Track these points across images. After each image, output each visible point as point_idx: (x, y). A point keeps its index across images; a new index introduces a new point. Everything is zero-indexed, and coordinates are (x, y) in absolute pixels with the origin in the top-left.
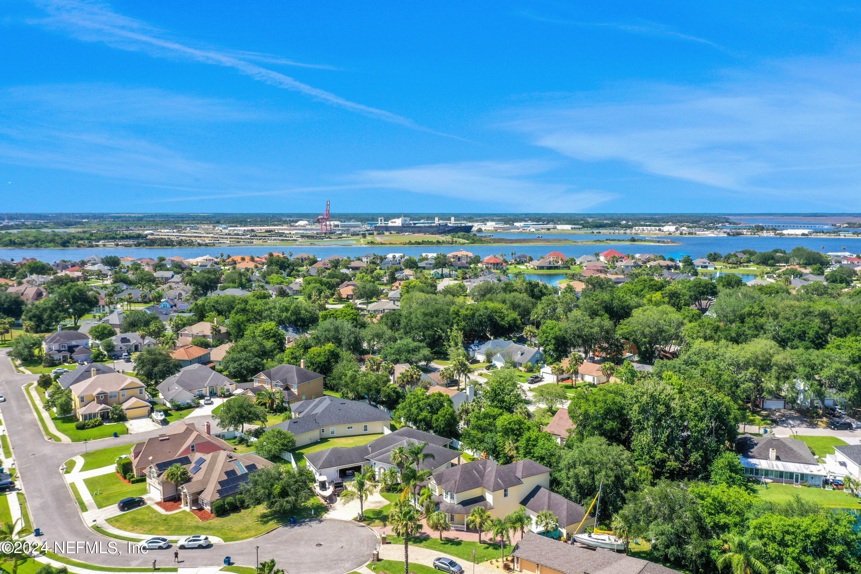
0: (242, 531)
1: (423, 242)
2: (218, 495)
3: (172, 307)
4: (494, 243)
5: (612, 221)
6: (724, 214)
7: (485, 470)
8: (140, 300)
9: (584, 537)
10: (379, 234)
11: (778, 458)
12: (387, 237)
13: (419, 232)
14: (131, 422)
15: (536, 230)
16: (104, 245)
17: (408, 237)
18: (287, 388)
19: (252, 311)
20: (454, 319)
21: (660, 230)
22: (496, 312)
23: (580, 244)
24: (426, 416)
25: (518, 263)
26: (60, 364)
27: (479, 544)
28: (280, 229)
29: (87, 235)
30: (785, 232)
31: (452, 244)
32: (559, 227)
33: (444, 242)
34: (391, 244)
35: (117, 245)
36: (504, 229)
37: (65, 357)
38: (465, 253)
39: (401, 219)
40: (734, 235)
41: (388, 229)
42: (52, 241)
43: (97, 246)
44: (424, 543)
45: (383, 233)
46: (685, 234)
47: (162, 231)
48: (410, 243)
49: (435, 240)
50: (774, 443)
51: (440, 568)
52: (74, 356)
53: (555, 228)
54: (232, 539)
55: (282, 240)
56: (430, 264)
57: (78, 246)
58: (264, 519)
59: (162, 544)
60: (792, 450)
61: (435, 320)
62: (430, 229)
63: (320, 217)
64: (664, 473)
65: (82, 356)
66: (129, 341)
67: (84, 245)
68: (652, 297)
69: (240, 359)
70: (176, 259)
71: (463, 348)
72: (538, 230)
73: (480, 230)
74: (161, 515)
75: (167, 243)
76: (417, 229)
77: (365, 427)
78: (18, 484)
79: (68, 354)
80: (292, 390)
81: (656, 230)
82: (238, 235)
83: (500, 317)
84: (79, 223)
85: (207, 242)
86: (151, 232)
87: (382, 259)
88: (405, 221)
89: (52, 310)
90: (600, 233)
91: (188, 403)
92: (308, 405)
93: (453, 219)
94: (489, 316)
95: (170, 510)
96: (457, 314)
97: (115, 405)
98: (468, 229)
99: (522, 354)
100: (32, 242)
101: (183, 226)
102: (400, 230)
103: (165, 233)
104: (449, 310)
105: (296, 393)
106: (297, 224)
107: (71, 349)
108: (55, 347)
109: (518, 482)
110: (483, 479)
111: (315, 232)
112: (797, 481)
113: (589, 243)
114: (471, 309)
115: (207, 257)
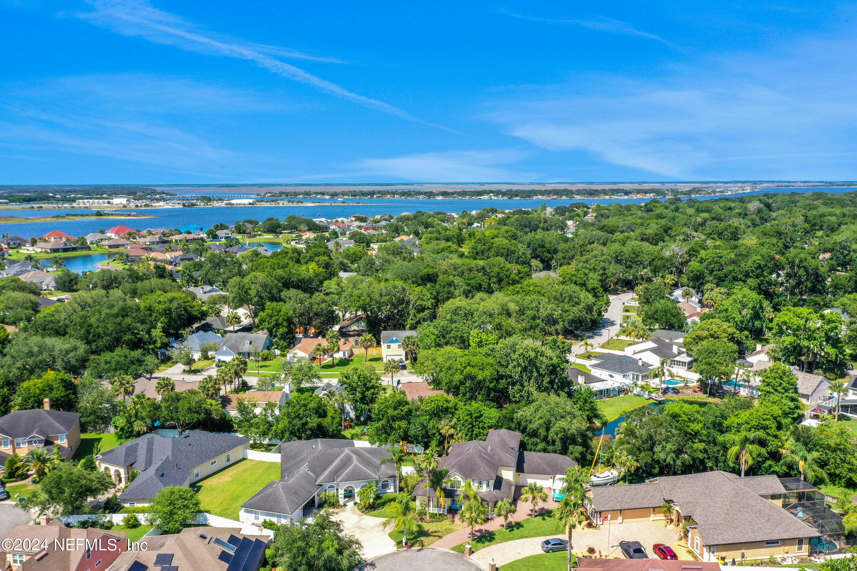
5: (36, 194)
6: (149, 186)
7: (486, 451)
11: (585, 382)
21: (109, 203)
30: (234, 202)
40: (189, 206)
46: (141, 206)
77: (228, 456)
81: (104, 203)
90: (41, 207)
99: (251, 343)
110: (493, 459)
112: (605, 395)
113: (48, 220)
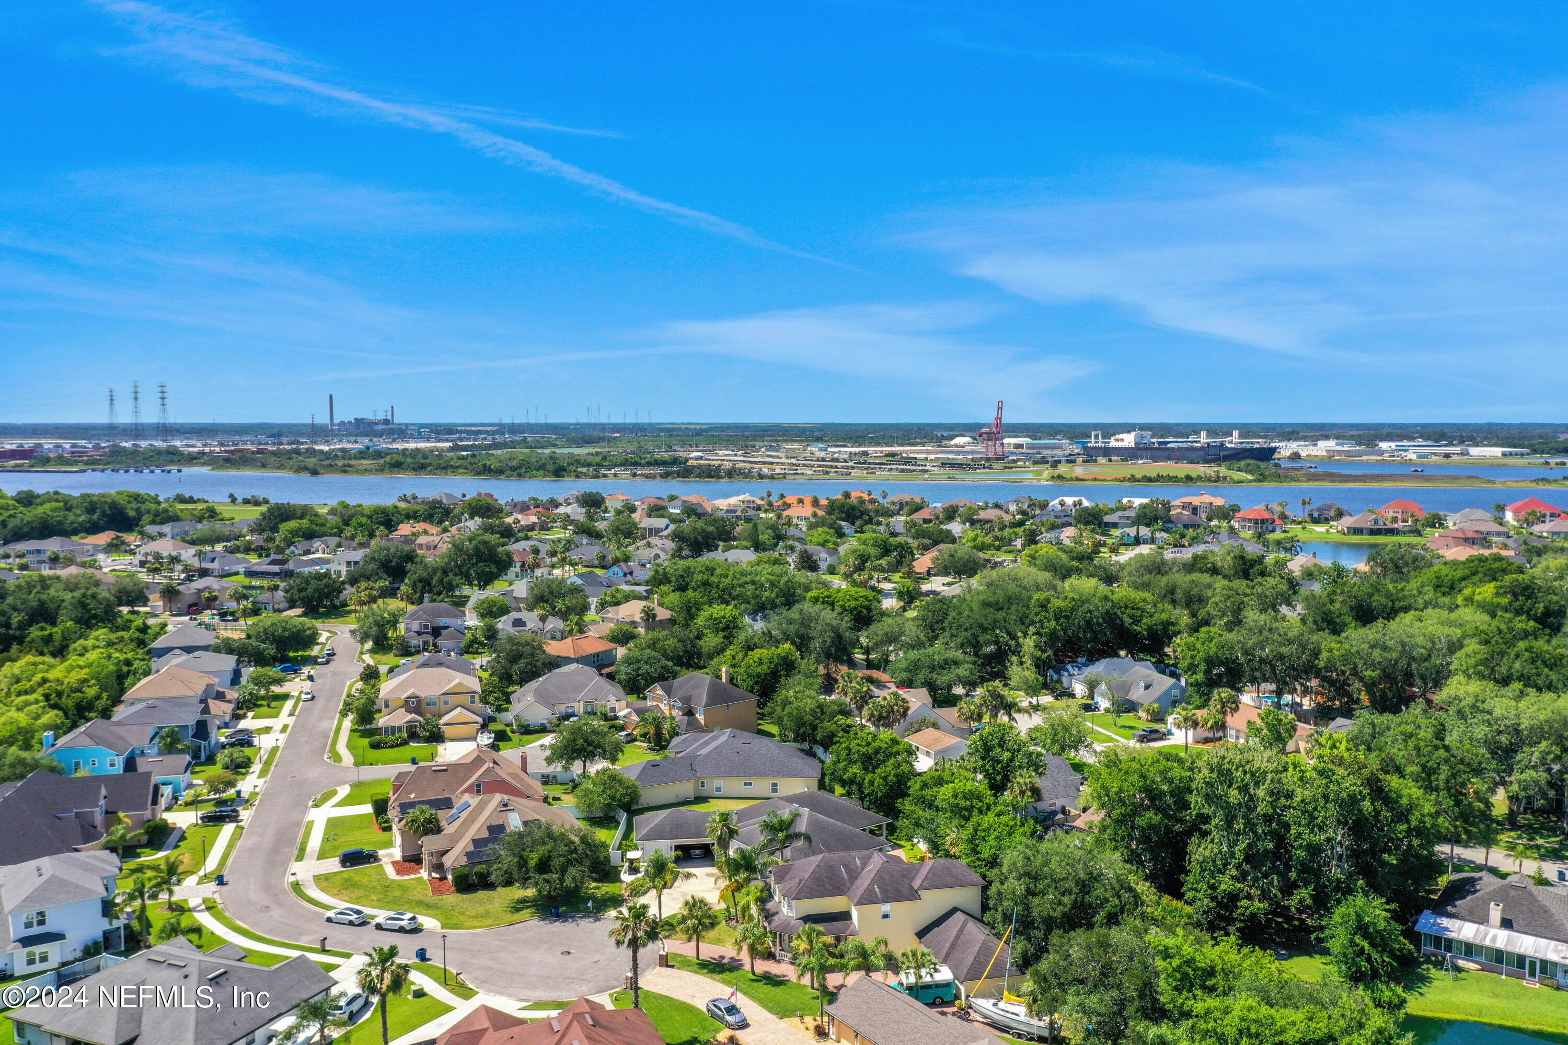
0: (475, 917)
1: (1159, 478)
2: (465, 859)
3: (625, 575)
4: (1308, 480)
7: (863, 869)
8: (596, 562)
9: (985, 1004)
10: (1087, 461)
11: (1507, 923)
12: (1103, 468)
13: (1169, 458)
14: (449, 745)
15: (1420, 457)
16: (615, 475)
17: (1143, 467)
18: (690, 713)
19: (717, 587)
20: (1037, 614)
22: (1126, 607)
23: (1498, 486)
24: (855, 775)
25: (1316, 521)
26: (418, 652)
27: (810, 989)
28: (911, 452)
29: (598, 459)
31: (1216, 481)
32: (1475, 451)
33: (1199, 478)
34: (1095, 479)
35: (635, 475)
36: (1348, 454)
37: (426, 643)
38: (1207, 499)
39: (1133, 434)
41: (1107, 452)
42: (542, 467)
43: (605, 476)
44: (726, 975)
45: (1096, 461)
47: (721, 453)
48: (1133, 479)
49: (1181, 475)
50: (1513, 893)
51: (714, 1015)
52: (439, 642)
53: (1464, 453)
54: (455, 927)
55: (903, 471)
56: (1128, 518)
57: (577, 476)
58: (519, 906)
59: (354, 917)
60: (1546, 912)
61: (1001, 615)
62: (1189, 454)
63: (984, 430)
64: (1235, 920)
65: (449, 643)
66: (524, 624)
67: (586, 475)
68: (1474, 592)
69: (639, 661)
70: (693, 499)
71: (1033, 669)
72: (1424, 456)
73: (1296, 456)
74: (387, 879)
75: (710, 473)
76: (1166, 454)
77: (775, 785)
78: (245, 815)
79: (431, 639)
80: (697, 715)
82: (837, 460)
83: (1132, 617)
84: (603, 439)
85: (778, 471)
86: (700, 454)
87: (1044, 506)
88: (1142, 437)
89: (445, 573)
91: (542, 725)
92: (696, 741)
93: (1236, 433)
94: (1107, 613)
95: (403, 875)
96: (1044, 605)
97: (429, 716)
98: (1267, 454)
99: (1147, 687)
100: (513, 469)
101: (758, 444)
102: (1128, 454)
103: (724, 457)
104: (1030, 598)
105: (702, 722)
106: (952, 443)
107: (436, 632)
108: (415, 626)
109: (913, 895)
110: (852, 883)
111: (970, 457)
112: (1532, 974)
114: (1073, 599)
115: (746, 497)
